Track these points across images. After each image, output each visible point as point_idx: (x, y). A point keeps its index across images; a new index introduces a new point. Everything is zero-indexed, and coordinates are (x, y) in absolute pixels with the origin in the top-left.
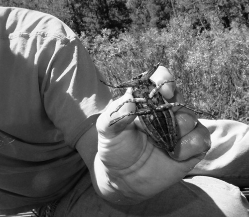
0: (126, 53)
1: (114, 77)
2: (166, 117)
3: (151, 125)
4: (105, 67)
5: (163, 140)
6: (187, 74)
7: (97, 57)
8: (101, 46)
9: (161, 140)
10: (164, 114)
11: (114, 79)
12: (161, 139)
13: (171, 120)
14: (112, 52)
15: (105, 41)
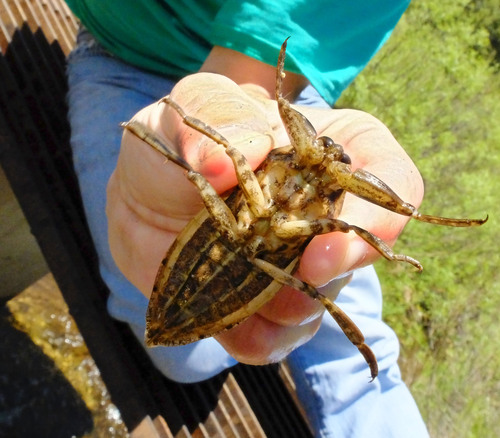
0: (456, 82)
1: (410, 79)
2: (240, 288)
3: (198, 256)
4: (419, 59)
5: (168, 304)
6: (451, 184)
7: (432, 39)
8: (454, 40)
9: (167, 300)
10: (246, 282)
11: (405, 80)
12: (171, 299)
13: (238, 308)
14: (449, 59)
15: (465, 42)
